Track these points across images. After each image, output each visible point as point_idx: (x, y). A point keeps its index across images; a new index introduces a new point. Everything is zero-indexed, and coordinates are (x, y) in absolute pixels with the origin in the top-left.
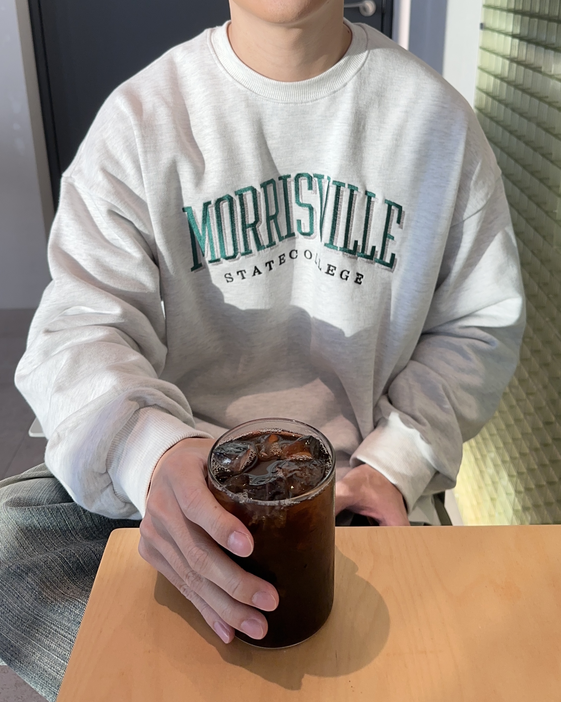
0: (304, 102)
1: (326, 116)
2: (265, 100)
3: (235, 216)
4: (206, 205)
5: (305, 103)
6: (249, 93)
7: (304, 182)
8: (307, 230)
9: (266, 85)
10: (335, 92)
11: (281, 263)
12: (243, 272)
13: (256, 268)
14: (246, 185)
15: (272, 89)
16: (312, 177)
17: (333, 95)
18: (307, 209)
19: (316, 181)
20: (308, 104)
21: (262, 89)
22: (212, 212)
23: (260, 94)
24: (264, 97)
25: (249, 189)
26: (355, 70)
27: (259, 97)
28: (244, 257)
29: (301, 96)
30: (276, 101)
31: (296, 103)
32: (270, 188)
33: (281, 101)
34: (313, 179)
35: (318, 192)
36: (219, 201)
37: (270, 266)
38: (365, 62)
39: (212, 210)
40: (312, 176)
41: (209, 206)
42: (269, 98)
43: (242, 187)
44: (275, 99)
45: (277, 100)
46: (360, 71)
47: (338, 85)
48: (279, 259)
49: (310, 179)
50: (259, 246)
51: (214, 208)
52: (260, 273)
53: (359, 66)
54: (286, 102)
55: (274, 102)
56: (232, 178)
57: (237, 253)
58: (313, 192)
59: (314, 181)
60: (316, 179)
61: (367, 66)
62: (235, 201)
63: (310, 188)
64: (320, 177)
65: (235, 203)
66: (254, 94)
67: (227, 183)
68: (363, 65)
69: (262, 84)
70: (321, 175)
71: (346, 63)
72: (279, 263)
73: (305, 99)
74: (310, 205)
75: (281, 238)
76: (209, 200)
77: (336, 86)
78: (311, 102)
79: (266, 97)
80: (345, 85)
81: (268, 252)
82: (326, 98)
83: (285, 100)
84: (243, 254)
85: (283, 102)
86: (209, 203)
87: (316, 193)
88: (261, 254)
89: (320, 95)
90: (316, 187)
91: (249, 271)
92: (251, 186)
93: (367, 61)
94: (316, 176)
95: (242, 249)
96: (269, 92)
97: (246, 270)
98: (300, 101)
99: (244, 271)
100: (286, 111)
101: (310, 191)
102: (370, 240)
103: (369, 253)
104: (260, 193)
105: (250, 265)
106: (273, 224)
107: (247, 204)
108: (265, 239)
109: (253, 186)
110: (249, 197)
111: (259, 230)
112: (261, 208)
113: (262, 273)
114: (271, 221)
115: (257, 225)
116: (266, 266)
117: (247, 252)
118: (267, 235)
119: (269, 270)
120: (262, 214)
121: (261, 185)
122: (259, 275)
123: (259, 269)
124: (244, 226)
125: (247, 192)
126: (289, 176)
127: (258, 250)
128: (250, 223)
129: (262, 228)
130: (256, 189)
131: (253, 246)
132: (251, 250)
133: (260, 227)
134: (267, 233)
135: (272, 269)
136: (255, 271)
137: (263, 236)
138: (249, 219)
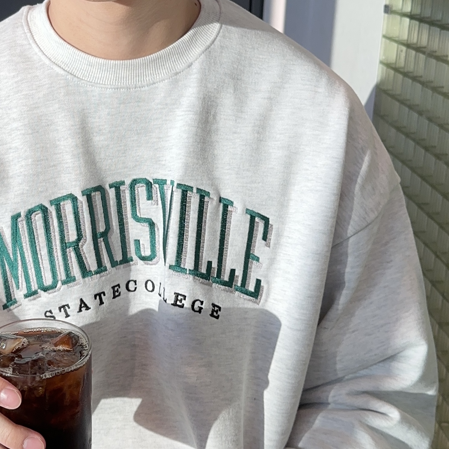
0: (138, 86)
1: (166, 104)
2: (89, 86)
3: (52, 231)
4: (15, 218)
5: (140, 88)
6: (69, 77)
7: (141, 190)
8: (147, 252)
9: (91, 66)
10: (177, 74)
11: (114, 297)
12: (66, 307)
13: (82, 301)
14: (65, 193)
15: (99, 70)
16: (151, 183)
17: (175, 77)
18: (146, 224)
19: (156, 188)
20: (143, 89)
21: (86, 72)
22: (23, 227)
23: (84, 78)
24: (89, 81)
25: (68, 197)
26: (202, 48)
27: (83, 81)
28: (66, 286)
29: (135, 79)
30: (104, 86)
31: (128, 88)
32: (97, 197)
33: (109, 87)
34: (153, 186)
35: (160, 202)
36: (30, 212)
37: (101, 299)
38: (215, 39)
39: (22, 225)
40: (152, 181)
41: (19, 219)
42: (95, 83)
43: (60, 195)
44: (102, 84)
45: (105, 84)
46: (210, 49)
47: (180, 66)
48: (112, 291)
49: (149, 185)
50: (85, 272)
51: (24, 222)
52: (88, 308)
53: (208, 43)
54: (116, 86)
55: (102, 88)
56: (46, 183)
57: (57, 281)
58: (153, 203)
59: (155, 188)
60: (157, 186)
61: (219, 43)
62: (51, 212)
63: (150, 197)
64: (162, 183)
65: (51, 215)
66: (75, 79)
67: (40, 189)
68: (213, 42)
69: (86, 66)
70: (163, 180)
71: (191, 39)
72: (112, 296)
73: (140, 82)
74: (151, 219)
75: (114, 264)
76: (18, 212)
77: (178, 67)
78: (148, 86)
79: (91, 82)
80: (190, 66)
81: (96, 280)
82: (166, 81)
83: (114, 84)
84: (64, 283)
85: (112, 87)
86: (19, 215)
87: (157, 204)
88: (87, 282)
89: (158, 77)
90: (157, 196)
91: (74, 305)
92: (70, 193)
93: (218, 38)
94: (157, 181)
95: (62, 275)
96: (95, 75)
97: (70, 305)
98: (134, 86)
99: (68, 305)
100: (117, 98)
101: (150, 202)
102: (227, 261)
103: (226, 278)
104: (82, 203)
105: (74, 296)
106: (103, 243)
107: (65, 216)
108: (91, 263)
109: (73, 193)
110: (68, 207)
111: (83, 250)
112: (84, 221)
113: (90, 308)
114: (99, 240)
115: (80, 244)
116: (96, 298)
117: (69, 279)
118: (94, 257)
119: (100, 305)
120: (86, 229)
121: (82, 192)
122: (86, 311)
123: (86, 303)
124: (64, 246)
125: (66, 202)
126: (123, 183)
127: (84, 276)
128: (70, 241)
129: (87, 248)
130: (76, 197)
131: (76, 271)
132: (74, 277)
133: (84, 247)
134: (94, 254)
135: (103, 303)
136: (81, 305)
137: (88, 259)
138: (70, 236)
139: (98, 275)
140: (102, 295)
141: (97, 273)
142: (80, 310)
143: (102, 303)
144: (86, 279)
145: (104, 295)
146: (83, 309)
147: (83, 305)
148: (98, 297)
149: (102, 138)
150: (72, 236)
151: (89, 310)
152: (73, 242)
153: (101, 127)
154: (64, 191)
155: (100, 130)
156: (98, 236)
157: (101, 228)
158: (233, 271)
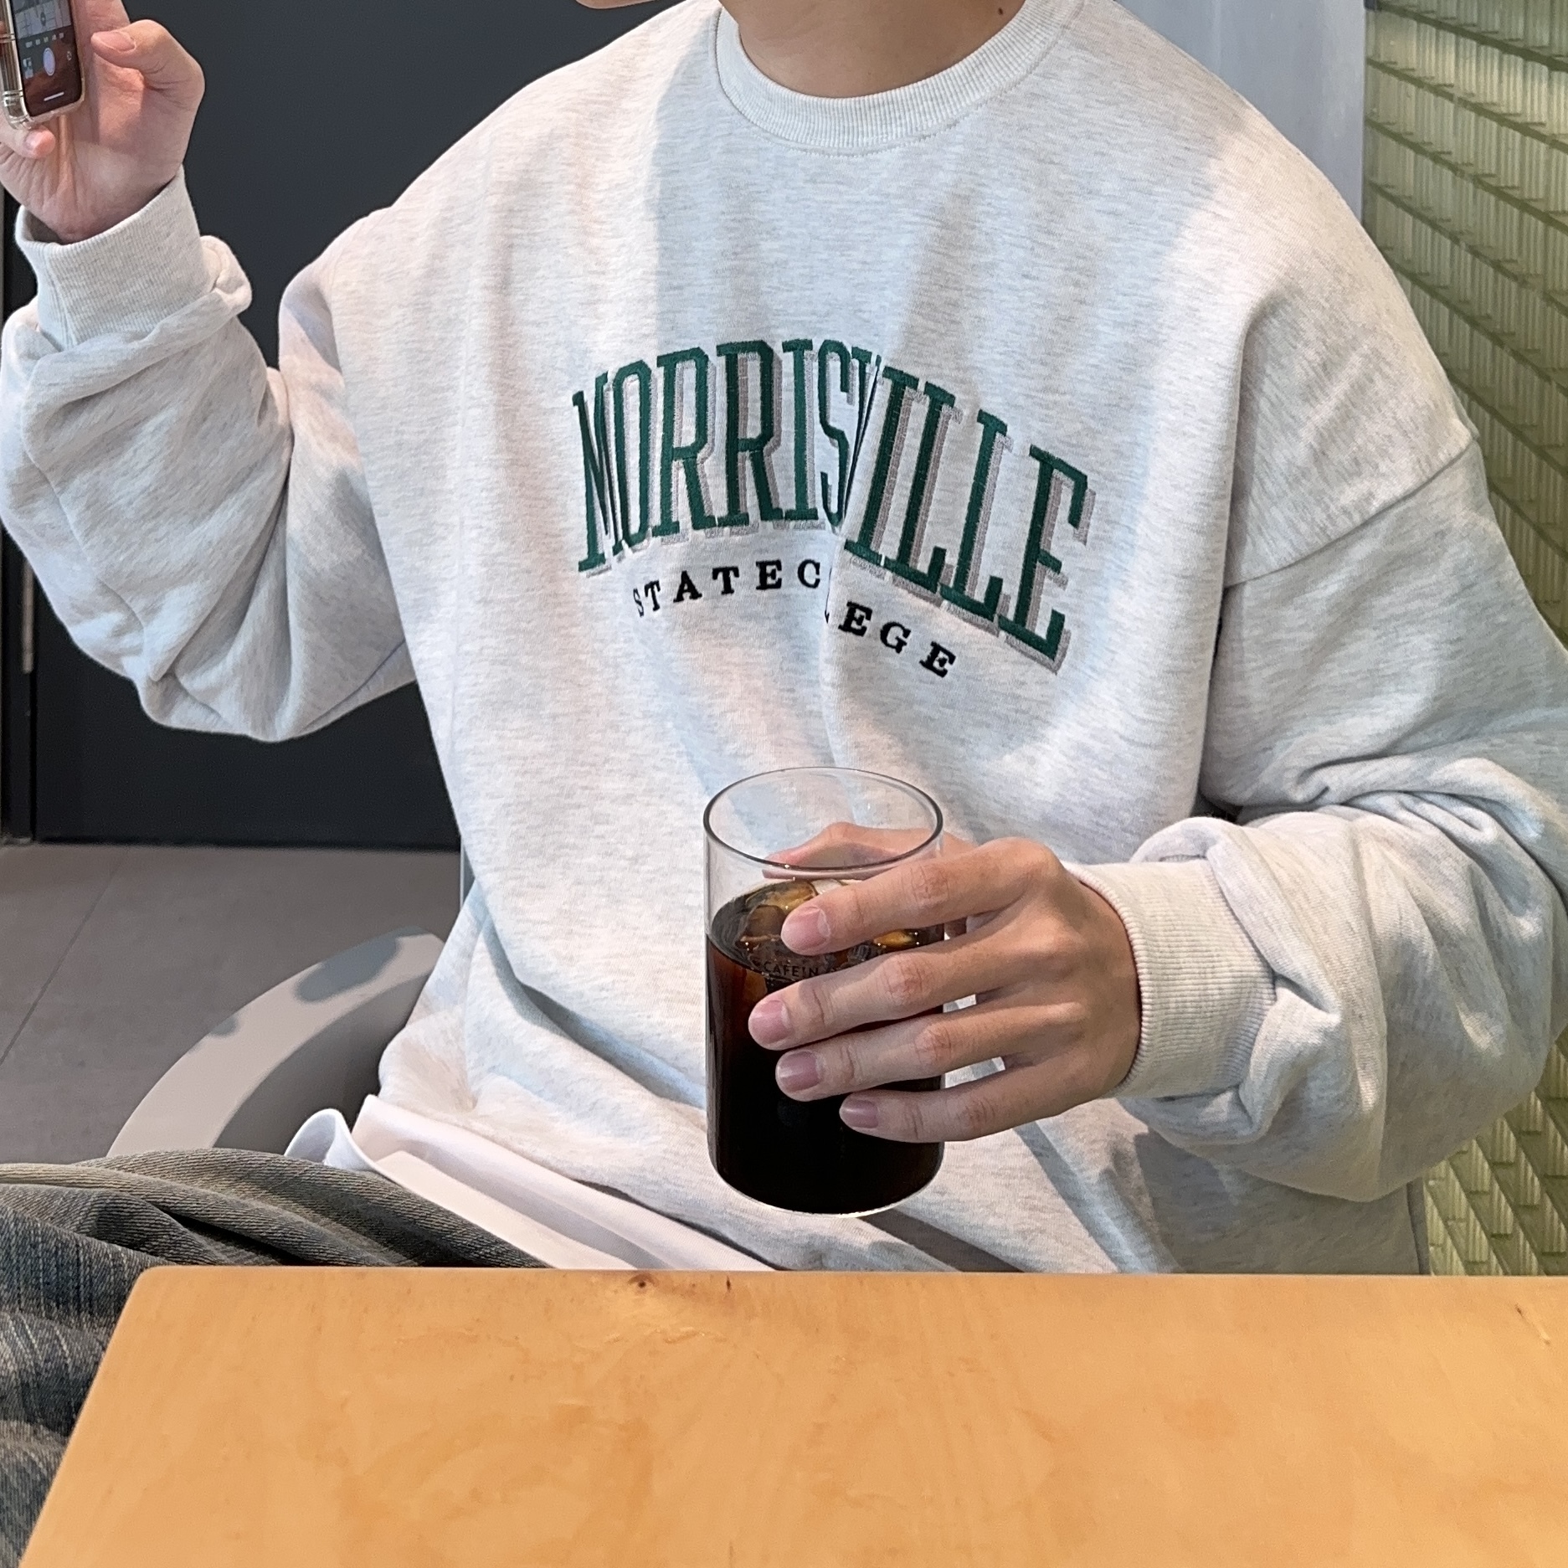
4: (601, 383)
11: (764, 586)
12: (656, 588)
14: (686, 345)
22: (609, 403)
25: (690, 355)
28: (659, 540)
35: (857, 399)
36: (622, 375)
37: (727, 581)
41: (605, 387)
43: (678, 348)
48: (758, 571)
51: (611, 394)
57: (647, 527)
60: (857, 363)
62: (655, 380)
65: (655, 386)
72: (758, 583)
75: (766, 513)
76: (605, 370)
81: (722, 540)
84: (657, 533)
86: (605, 378)
88: (701, 538)
91: (668, 584)
92: (695, 346)
95: (654, 515)
97: (662, 583)
99: (659, 584)
102: (983, 558)
103: (979, 596)
104: (715, 369)
105: (670, 565)
106: (748, 463)
107: (682, 394)
108: (717, 502)
109: (702, 348)
110: (687, 373)
111: (703, 468)
112: (714, 408)
113: (700, 596)
114: (740, 455)
115: (700, 456)
116: (715, 577)
117: (669, 528)
118: (724, 490)
119: (723, 593)
120: (717, 426)
121: (718, 347)
122: (692, 601)
123: (694, 582)
124: (669, 453)
125: (687, 363)
126: (808, 345)
127: (696, 527)
128: (683, 445)
129: (712, 467)
130: (707, 357)
131: (682, 511)
132: (678, 523)
133: (707, 462)
134: (724, 482)
135: (732, 592)
136: (682, 587)
137: (711, 489)
138: (683, 437)
139: (727, 529)
140: (732, 574)
141: (724, 522)
142: (679, 598)
143: (728, 589)
144: (701, 533)
145: (737, 575)
146: (687, 596)
147: (686, 587)
148: (720, 576)
149: (776, 245)
150: (686, 435)
151: (698, 601)
152: (687, 449)
153: (776, 223)
154: (688, 340)
155: (774, 229)
156: (740, 445)
157: (752, 428)
158: (995, 584)
